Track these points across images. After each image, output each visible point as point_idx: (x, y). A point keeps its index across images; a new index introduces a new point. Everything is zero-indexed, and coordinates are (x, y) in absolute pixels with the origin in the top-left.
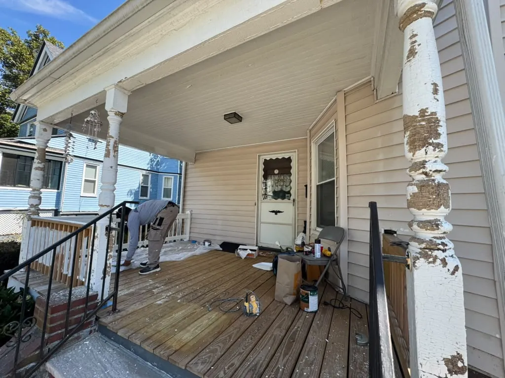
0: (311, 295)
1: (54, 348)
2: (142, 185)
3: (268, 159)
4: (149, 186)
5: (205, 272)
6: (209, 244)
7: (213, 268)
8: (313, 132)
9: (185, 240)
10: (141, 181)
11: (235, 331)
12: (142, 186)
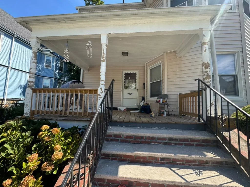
8: (148, 64)
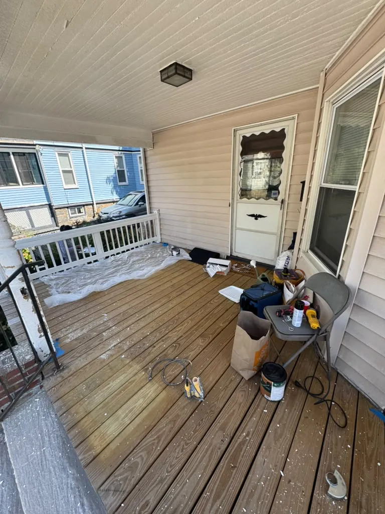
0: (274, 386)
1: (6, 408)
2: (119, 169)
3: (248, 135)
4: (125, 169)
5: (164, 301)
6: (177, 253)
7: (174, 294)
8: (331, 76)
9: (158, 242)
10: (116, 165)
11: (167, 429)
12: (118, 171)
